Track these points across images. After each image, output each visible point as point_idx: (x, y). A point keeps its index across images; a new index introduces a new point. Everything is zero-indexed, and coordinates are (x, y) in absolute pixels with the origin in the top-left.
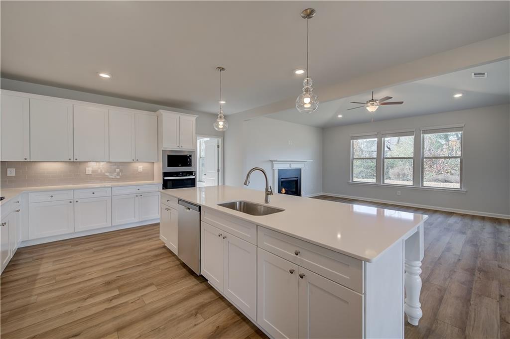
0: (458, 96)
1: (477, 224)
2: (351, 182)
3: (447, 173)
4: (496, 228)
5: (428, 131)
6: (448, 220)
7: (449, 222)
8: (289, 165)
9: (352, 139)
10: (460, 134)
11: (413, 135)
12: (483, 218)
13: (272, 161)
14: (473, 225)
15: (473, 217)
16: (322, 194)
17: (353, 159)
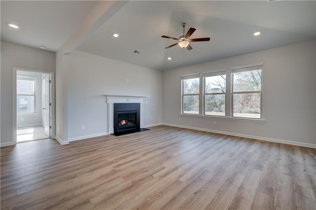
0: (257, 34)
1: (274, 152)
2: (182, 114)
3: (257, 107)
4: (290, 157)
5: (236, 70)
6: (249, 149)
7: (249, 151)
8: (126, 100)
9: (182, 79)
10: (260, 71)
11: (225, 74)
12: (279, 145)
13: (106, 96)
14: (270, 154)
15: (271, 144)
16: (162, 124)
17: (183, 95)
